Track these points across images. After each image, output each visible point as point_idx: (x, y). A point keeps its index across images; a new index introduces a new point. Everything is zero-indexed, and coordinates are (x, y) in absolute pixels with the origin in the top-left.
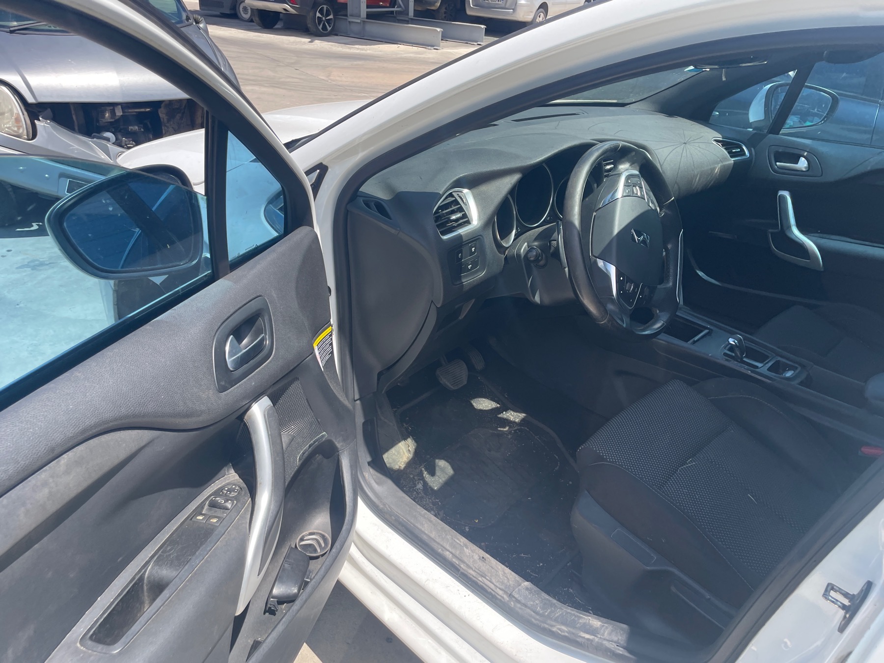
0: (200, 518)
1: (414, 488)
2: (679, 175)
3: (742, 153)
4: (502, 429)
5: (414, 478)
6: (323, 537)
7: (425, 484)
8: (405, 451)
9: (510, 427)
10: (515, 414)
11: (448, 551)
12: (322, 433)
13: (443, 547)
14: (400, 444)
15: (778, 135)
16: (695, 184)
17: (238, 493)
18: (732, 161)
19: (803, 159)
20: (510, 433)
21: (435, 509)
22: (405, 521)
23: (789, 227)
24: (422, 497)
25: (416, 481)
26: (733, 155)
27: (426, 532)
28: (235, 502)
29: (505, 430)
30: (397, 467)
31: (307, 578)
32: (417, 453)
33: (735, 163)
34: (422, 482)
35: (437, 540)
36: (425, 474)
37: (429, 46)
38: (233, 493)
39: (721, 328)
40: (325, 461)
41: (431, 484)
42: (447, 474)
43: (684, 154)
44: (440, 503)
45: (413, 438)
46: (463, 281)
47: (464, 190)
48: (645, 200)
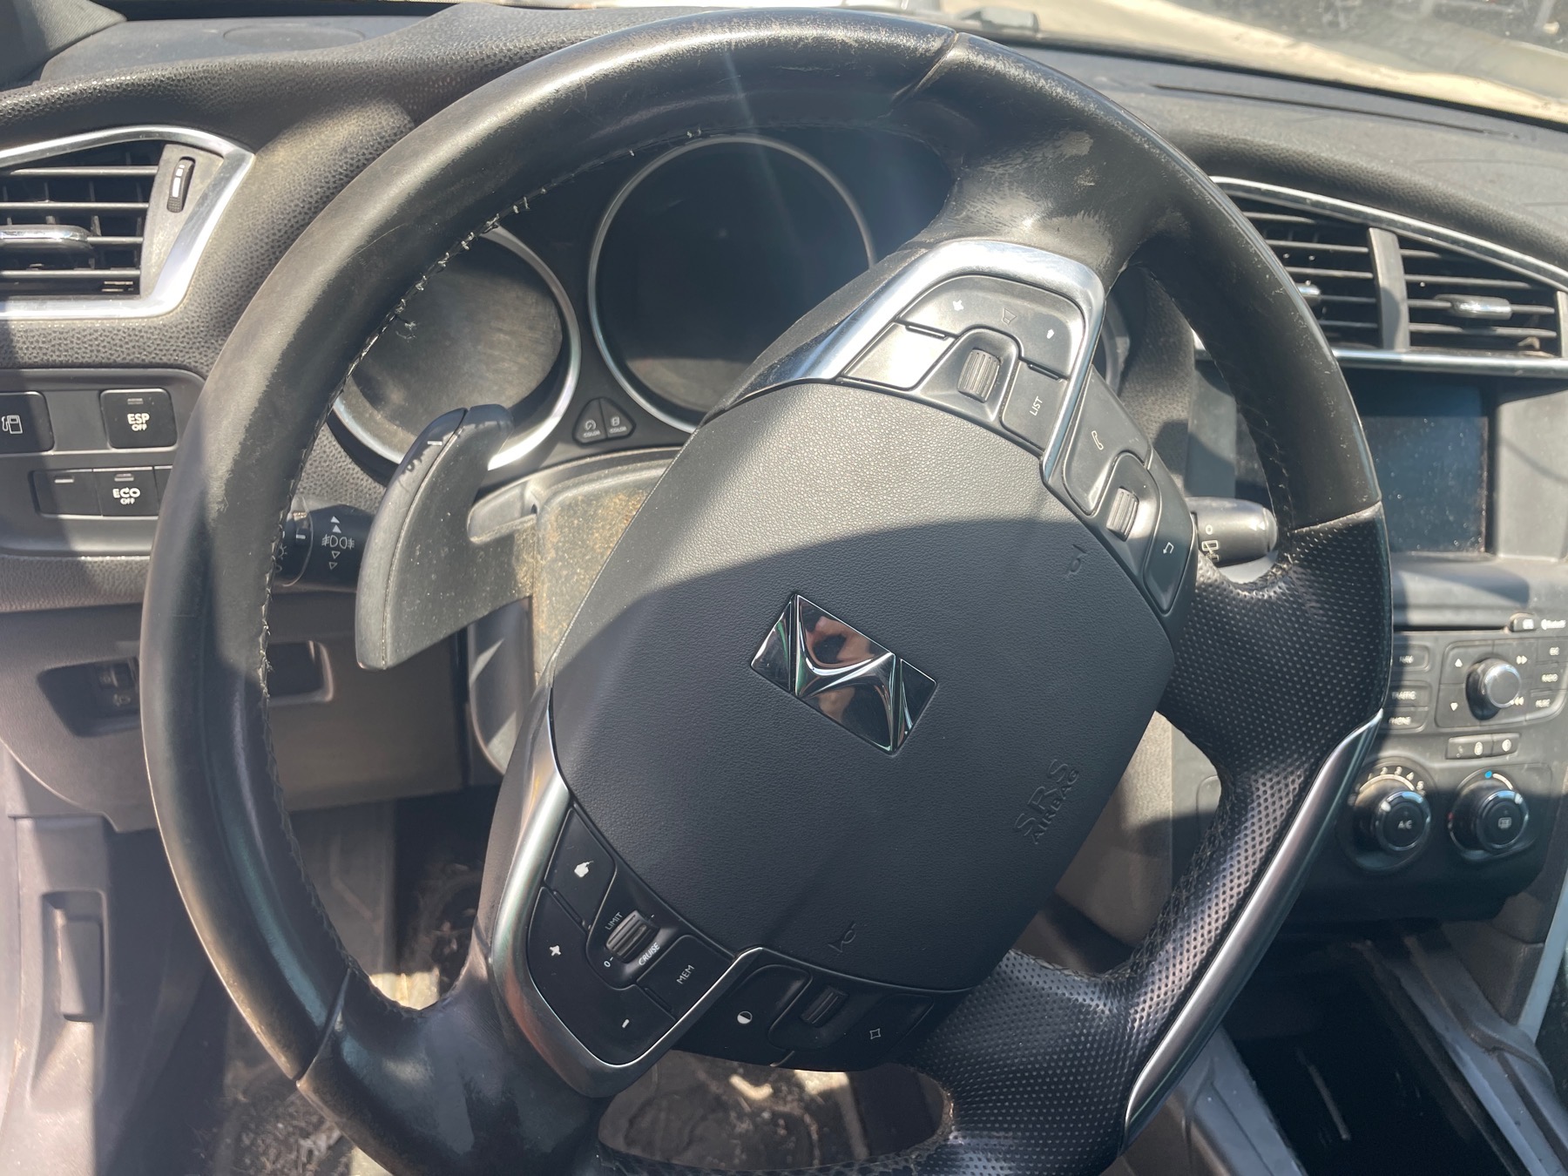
46: (80, 546)
47: (225, 146)
48: (1038, 456)
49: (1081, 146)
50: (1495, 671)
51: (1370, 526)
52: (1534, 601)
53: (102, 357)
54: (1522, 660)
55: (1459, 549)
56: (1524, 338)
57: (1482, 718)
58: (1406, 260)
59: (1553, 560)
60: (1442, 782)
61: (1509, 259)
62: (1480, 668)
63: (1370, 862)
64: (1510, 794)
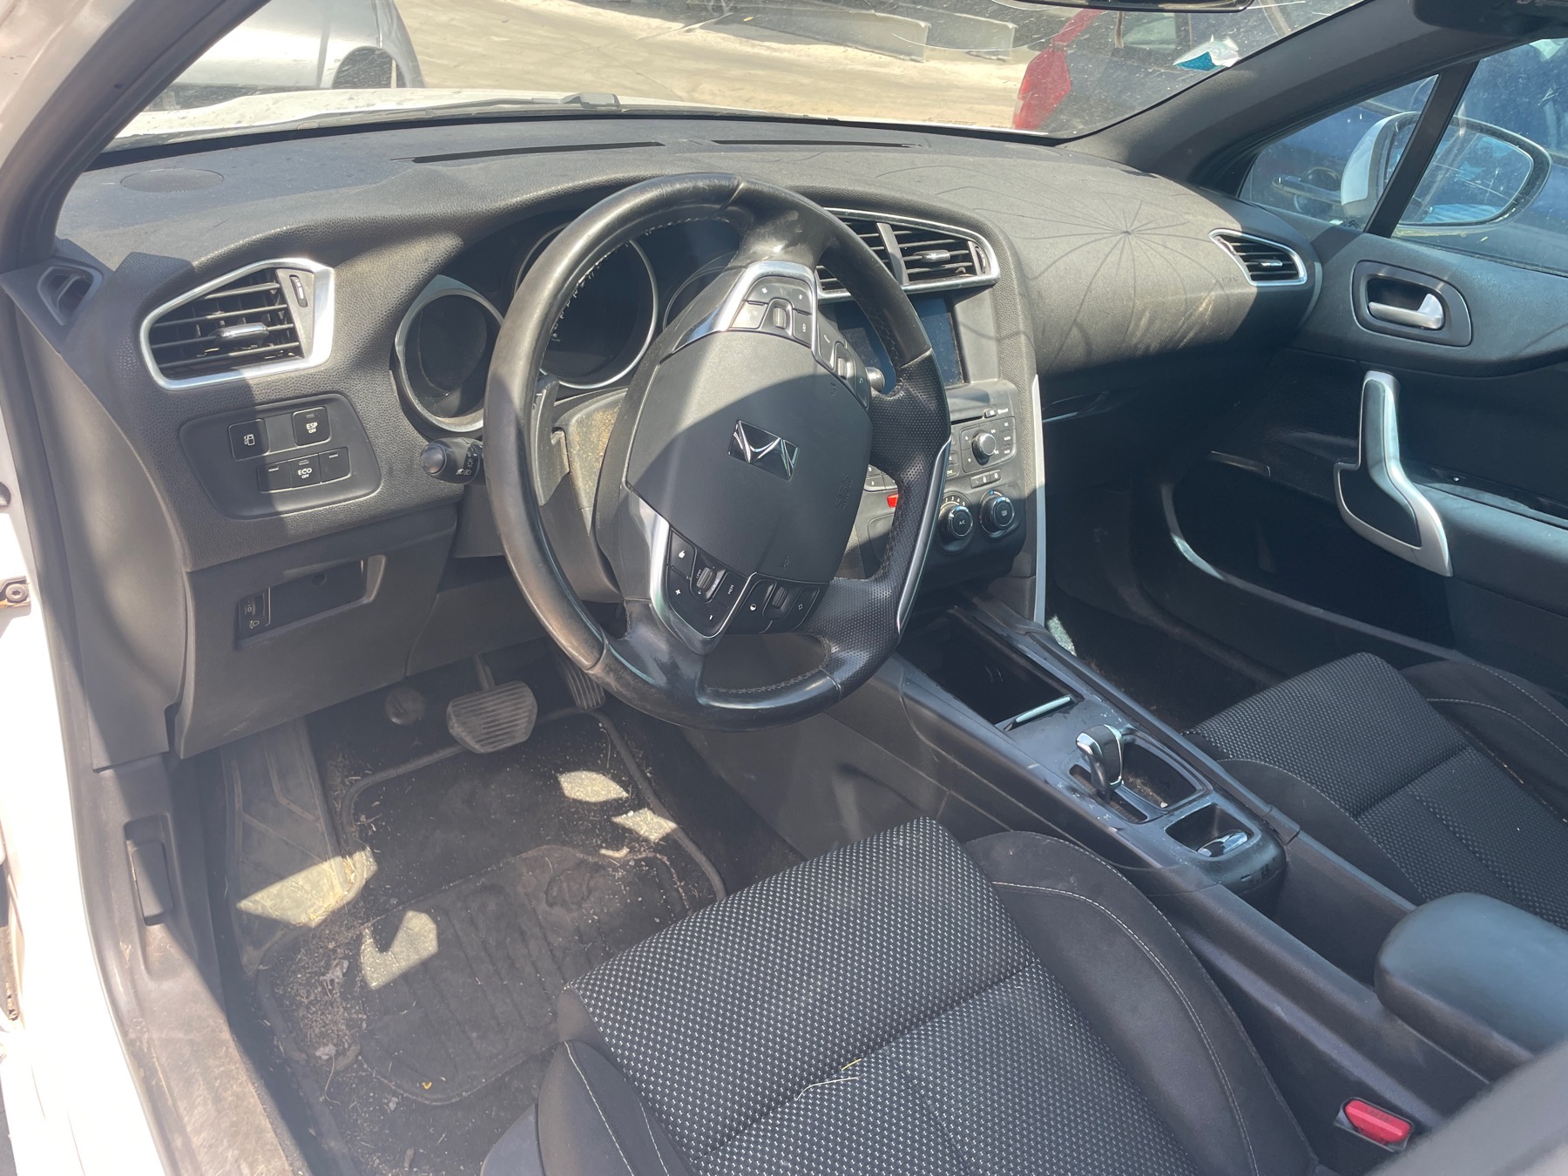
1: (322, 978)
2: (1086, 304)
3: (1289, 271)
4: (610, 853)
5: (333, 951)
7: (355, 968)
8: (336, 882)
9: (632, 850)
10: (655, 820)
14: (325, 866)
15: (1389, 236)
16: (1139, 334)
18: (1252, 288)
19: (1434, 298)
20: (624, 864)
23: (1381, 461)
25: (335, 959)
26: (1258, 274)
29: (617, 855)
30: (303, 919)
33: (1261, 296)
34: (348, 964)
36: (367, 944)
37: (901, 53)
39: (1107, 697)
41: (368, 970)
42: (417, 952)
43: (1113, 258)
45: (373, 853)
46: (281, 508)
47: (317, 267)
48: (810, 348)
49: (794, 216)
50: (982, 438)
51: (930, 358)
52: (992, 401)
53: (297, 393)
54: (993, 431)
55: (953, 383)
56: (957, 268)
57: (982, 464)
58: (896, 236)
59: (996, 380)
60: (973, 500)
61: (943, 229)
62: (976, 439)
63: (952, 548)
64: (1004, 499)
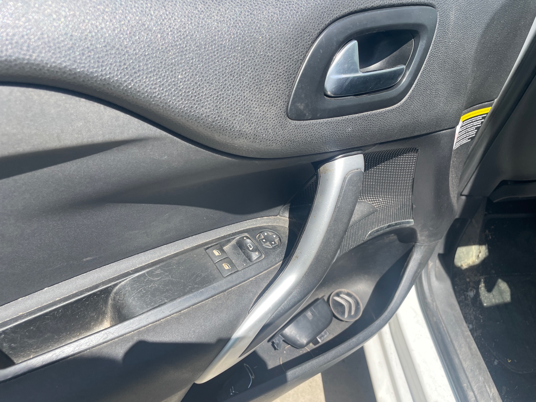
0: (216, 253)
1: (465, 293)
5: (469, 283)
6: (357, 304)
7: (477, 294)
8: (474, 254)
11: (473, 392)
12: (410, 219)
13: (470, 385)
17: (274, 248)
21: (474, 323)
22: (444, 330)
24: (468, 305)
25: (469, 287)
27: (461, 357)
28: (263, 256)
31: (320, 338)
32: (484, 262)
34: (475, 291)
35: (468, 374)
36: (482, 285)
38: (268, 243)
40: (398, 242)
41: (483, 298)
42: (503, 298)
44: (482, 321)
45: (488, 248)
